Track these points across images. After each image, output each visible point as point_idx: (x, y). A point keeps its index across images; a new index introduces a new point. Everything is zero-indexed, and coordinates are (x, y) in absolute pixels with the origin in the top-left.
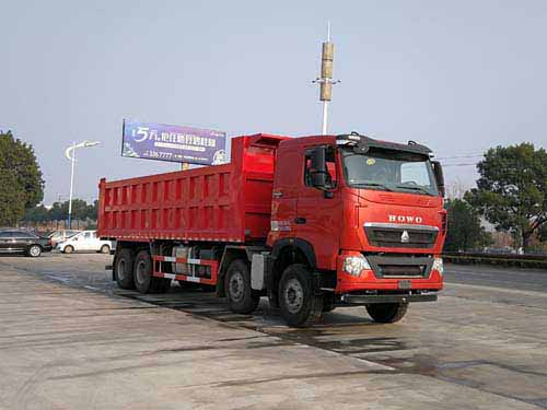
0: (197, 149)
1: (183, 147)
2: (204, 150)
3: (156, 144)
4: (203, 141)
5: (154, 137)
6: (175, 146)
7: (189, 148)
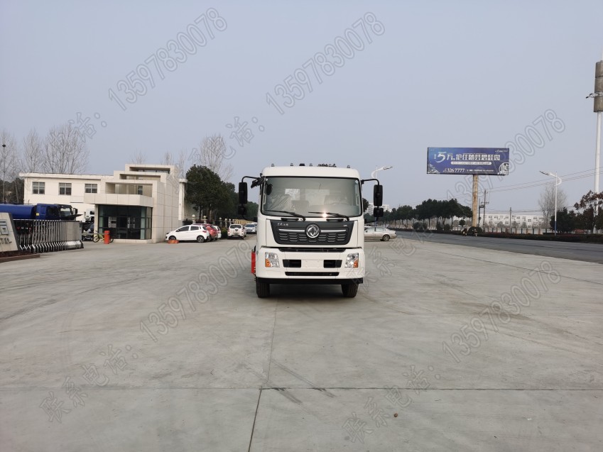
0: (485, 163)
1: (474, 163)
2: (490, 163)
3: (452, 163)
4: (490, 157)
5: (450, 158)
6: (467, 163)
7: (478, 163)
